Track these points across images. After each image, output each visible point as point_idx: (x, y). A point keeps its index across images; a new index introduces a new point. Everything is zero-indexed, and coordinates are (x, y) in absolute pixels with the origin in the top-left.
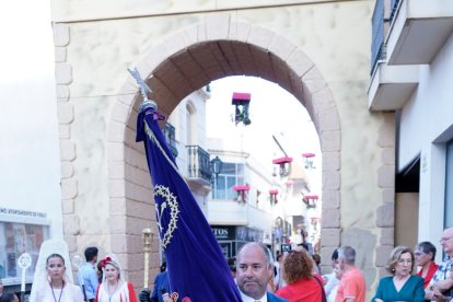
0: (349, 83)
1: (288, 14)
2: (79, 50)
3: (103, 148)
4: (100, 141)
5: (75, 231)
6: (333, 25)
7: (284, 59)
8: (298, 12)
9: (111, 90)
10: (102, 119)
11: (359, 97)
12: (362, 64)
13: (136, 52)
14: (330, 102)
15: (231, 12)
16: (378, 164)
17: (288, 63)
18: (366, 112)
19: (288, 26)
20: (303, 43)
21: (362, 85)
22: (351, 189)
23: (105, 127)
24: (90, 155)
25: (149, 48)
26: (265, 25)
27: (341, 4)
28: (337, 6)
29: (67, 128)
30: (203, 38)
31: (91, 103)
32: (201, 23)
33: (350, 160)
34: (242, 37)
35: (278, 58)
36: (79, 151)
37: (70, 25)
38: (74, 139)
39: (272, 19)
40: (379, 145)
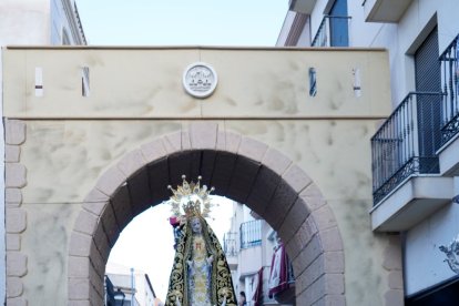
0: (350, 202)
1: (281, 128)
2: (36, 151)
3: (62, 263)
4: (59, 254)
6: (330, 142)
7: (279, 173)
8: (293, 126)
9: (75, 196)
10: (63, 229)
11: (362, 217)
12: (362, 183)
13: (107, 157)
14: (331, 221)
15: (218, 122)
16: (385, 288)
17: (283, 176)
18: (368, 233)
19: (282, 140)
20: (299, 157)
21: (363, 204)
23: (65, 238)
24: (45, 271)
25: (123, 153)
26: (257, 138)
27: (336, 121)
28: (333, 124)
29: (17, 237)
30: (187, 147)
31: (49, 210)
32: (186, 130)
33: (355, 284)
34: (231, 148)
35: (271, 171)
36: (32, 265)
37: (27, 122)
38: (25, 252)
39: (263, 131)
40: (384, 267)
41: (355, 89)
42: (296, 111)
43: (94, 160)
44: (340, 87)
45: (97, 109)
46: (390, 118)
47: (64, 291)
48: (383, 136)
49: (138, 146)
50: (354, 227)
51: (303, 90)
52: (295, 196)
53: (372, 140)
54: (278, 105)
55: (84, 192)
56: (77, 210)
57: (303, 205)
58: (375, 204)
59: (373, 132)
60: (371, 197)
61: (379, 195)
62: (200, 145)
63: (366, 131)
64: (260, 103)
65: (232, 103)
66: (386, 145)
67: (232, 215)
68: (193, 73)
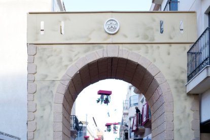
0: (177, 80)
1: (147, 47)
2: (41, 58)
3: (51, 106)
4: (50, 102)
6: (169, 54)
7: (145, 67)
8: (152, 47)
9: (57, 77)
10: (52, 92)
11: (182, 87)
12: (183, 72)
13: (71, 60)
14: (168, 89)
15: (120, 45)
16: (191, 119)
17: (147, 69)
18: (184, 95)
19: (147, 53)
20: (155, 60)
21: (183, 82)
22: (179, 130)
23: (53, 96)
24: (44, 110)
25: (78, 59)
26: (136, 52)
27: (172, 45)
28: (171, 46)
29: (32, 95)
30: (105, 56)
31: (46, 84)
32: (105, 49)
33: (178, 117)
34: (125, 56)
35: (142, 67)
36: (38, 107)
37: (37, 46)
38: (36, 101)
39: (139, 49)
40: (191, 110)
41: (181, 30)
42: (154, 40)
43: (65, 62)
44: (174, 29)
45: (67, 40)
46: (195, 43)
47: (52, 119)
48: (193, 51)
49: (84, 56)
50: (178, 91)
51: (158, 30)
52: (153, 78)
53: (188, 53)
54: (146, 37)
55: (61, 76)
56: (58, 83)
57: (156, 82)
58: (188, 81)
59: (188, 49)
60: (186, 78)
61: (190, 77)
62: (111, 55)
63: (185, 49)
64: (138, 36)
65: (125, 36)
66: (194, 55)
67: (127, 93)
68: (109, 23)
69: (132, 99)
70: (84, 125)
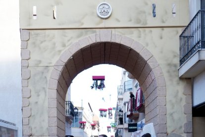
0: (169, 65)
1: (140, 32)
2: (34, 43)
3: (45, 92)
4: (44, 88)
5: (29, 134)
6: (161, 38)
7: (138, 52)
8: (145, 31)
9: (50, 63)
10: (46, 77)
11: (174, 71)
12: (175, 56)
13: (64, 46)
14: (161, 73)
15: (112, 29)
16: (184, 103)
17: (140, 54)
18: (177, 79)
19: (140, 37)
20: (147, 45)
21: (175, 66)
22: (171, 114)
23: (47, 81)
24: (38, 96)
25: (71, 44)
26: (128, 36)
27: (165, 28)
28: (163, 30)
29: (26, 81)
30: (98, 41)
31: (40, 69)
32: (98, 33)
33: (170, 101)
34: (118, 41)
35: (135, 51)
36: (33, 93)
37: (30, 31)
38: (30, 87)
39: (132, 33)
40: (184, 94)
41: (173, 13)
42: (146, 24)
43: (59, 47)
44: (166, 13)
45: (60, 24)
46: (188, 27)
47: (46, 104)
48: (185, 35)
49: (77, 41)
50: (171, 76)
51: (150, 14)
52: (145, 63)
53: (180, 36)
54: (138, 21)
55: (54, 61)
56: (51, 69)
57: (149, 66)
58: (180, 65)
59: (180, 33)
60: (179, 63)
61: (182, 61)
62: (104, 40)
63: (177, 33)
64: (130, 21)
65: (118, 20)
66: (186, 39)
68: (101, 7)
69: (126, 84)
70: (79, 111)
